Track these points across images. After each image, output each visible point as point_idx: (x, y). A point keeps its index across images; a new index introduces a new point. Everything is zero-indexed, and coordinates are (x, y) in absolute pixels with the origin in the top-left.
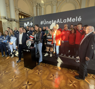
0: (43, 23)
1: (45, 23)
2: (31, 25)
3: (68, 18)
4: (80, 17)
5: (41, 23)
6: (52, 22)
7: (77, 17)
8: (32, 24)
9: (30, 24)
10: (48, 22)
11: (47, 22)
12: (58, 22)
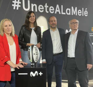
1: (26, 7)
3: (72, 7)
4: (86, 9)
7: (83, 8)
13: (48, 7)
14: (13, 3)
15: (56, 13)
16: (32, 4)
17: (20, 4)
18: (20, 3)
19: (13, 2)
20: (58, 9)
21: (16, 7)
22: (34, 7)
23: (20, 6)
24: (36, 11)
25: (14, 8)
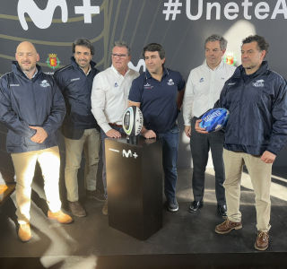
0: (183, 9)
1: (194, 12)
2: (88, 20)
5: (167, 13)
6: (241, 9)
8: (96, 10)
9: (78, 10)
10: (217, 5)
11: (209, 6)
12: (277, 11)
13: (251, 4)
14: (166, 8)
15: (273, 17)
16: (209, 4)
17: (179, 8)
18: (181, 5)
19: (166, 5)
20: (281, 7)
21: (171, 15)
22: (214, 9)
23: (179, 12)
24: (218, 17)
25: (167, 18)
